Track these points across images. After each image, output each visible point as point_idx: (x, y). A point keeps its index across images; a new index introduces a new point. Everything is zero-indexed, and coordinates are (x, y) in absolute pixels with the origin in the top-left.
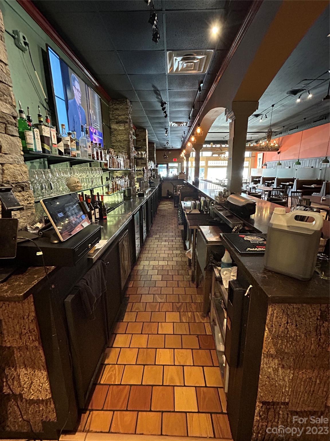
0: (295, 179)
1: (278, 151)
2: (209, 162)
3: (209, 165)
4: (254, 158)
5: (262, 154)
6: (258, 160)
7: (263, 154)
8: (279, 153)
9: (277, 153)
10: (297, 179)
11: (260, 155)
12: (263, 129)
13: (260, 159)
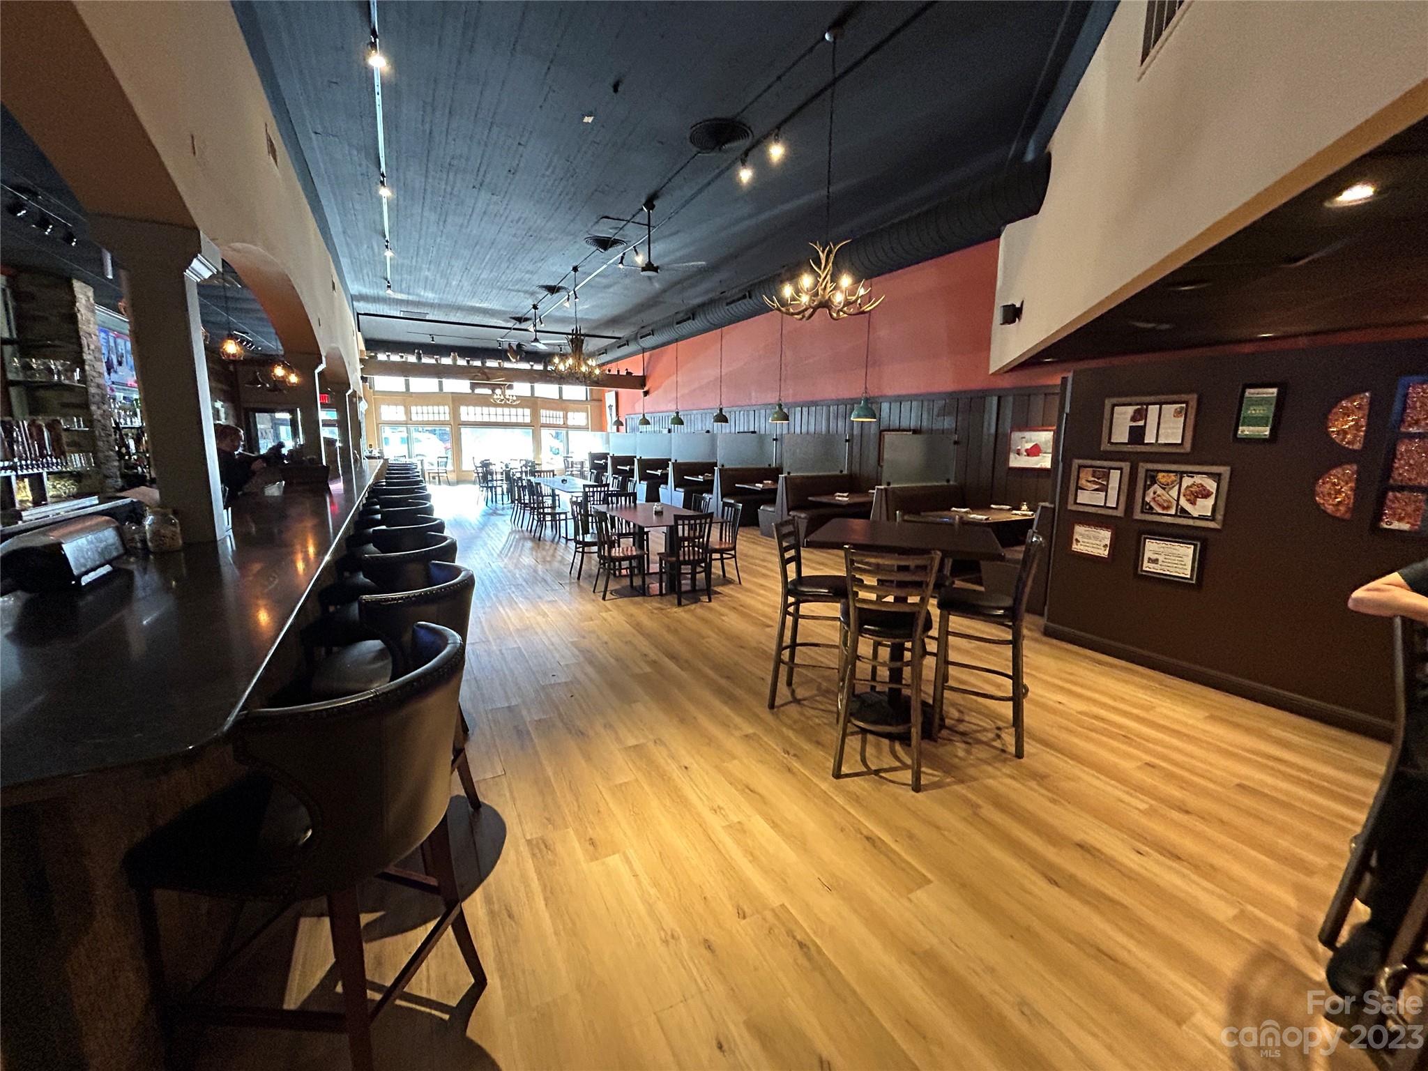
0: (670, 460)
1: (646, 389)
2: (463, 409)
3: (464, 418)
4: (596, 403)
5: (613, 394)
6: (608, 410)
7: (617, 394)
8: (646, 393)
9: (642, 395)
10: (673, 461)
11: (610, 397)
12: (596, 328)
13: (610, 406)
